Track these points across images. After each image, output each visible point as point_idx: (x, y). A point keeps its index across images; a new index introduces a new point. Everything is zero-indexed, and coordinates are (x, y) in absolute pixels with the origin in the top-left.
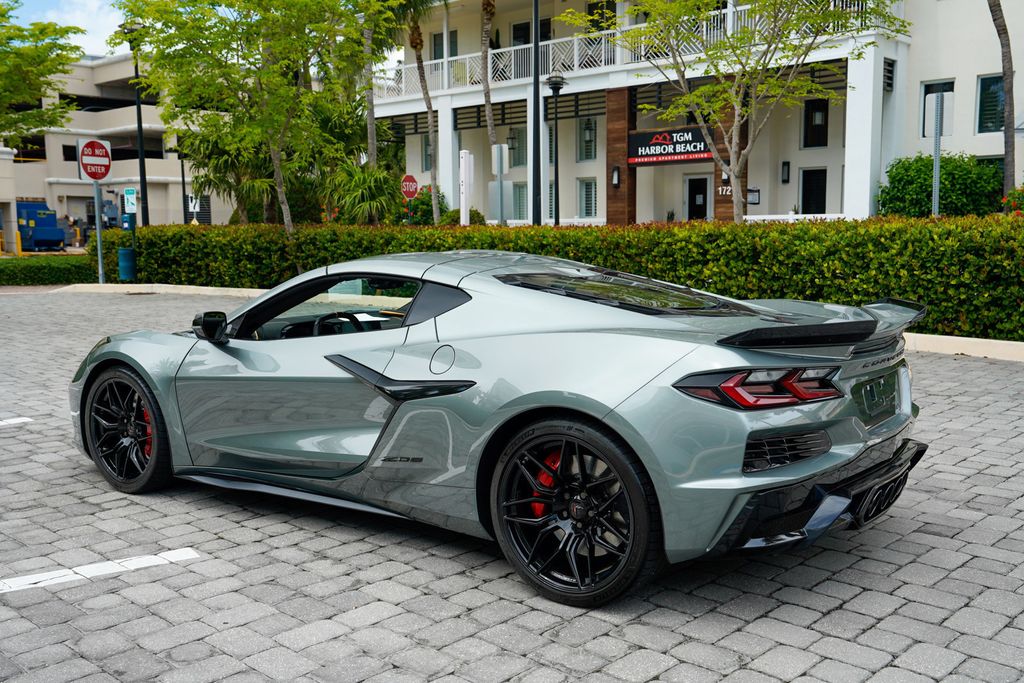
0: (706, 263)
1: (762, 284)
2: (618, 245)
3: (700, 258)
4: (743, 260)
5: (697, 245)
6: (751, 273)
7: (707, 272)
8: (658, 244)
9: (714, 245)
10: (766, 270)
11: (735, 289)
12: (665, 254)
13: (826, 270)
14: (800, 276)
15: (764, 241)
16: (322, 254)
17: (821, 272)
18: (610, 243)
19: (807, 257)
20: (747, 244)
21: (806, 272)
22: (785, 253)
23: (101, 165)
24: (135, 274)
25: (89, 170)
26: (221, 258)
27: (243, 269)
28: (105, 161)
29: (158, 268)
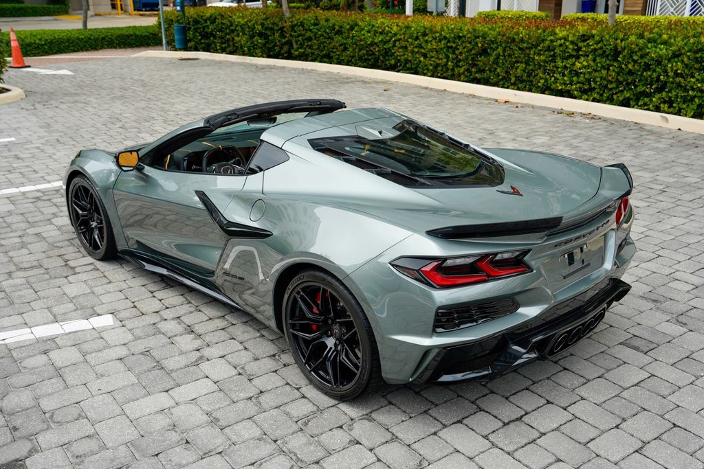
0: (578, 57)
1: (619, 78)
2: (513, 40)
3: (575, 53)
4: (607, 56)
5: (572, 43)
6: (611, 68)
7: (578, 65)
8: (543, 40)
9: (585, 44)
10: (623, 66)
11: (598, 79)
12: (548, 49)
13: (669, 70)
14: (649, 73)
15: (623, 43)
16: (309, 34)
17: (666, 71)
18: (508, 38)
19: (656, 58)
20: (611, 45)
21: (654, 71)
22: (639, 54)
24: (186, 44)
26: (241, 34)
27: (256, 42)
29: (201, 39)
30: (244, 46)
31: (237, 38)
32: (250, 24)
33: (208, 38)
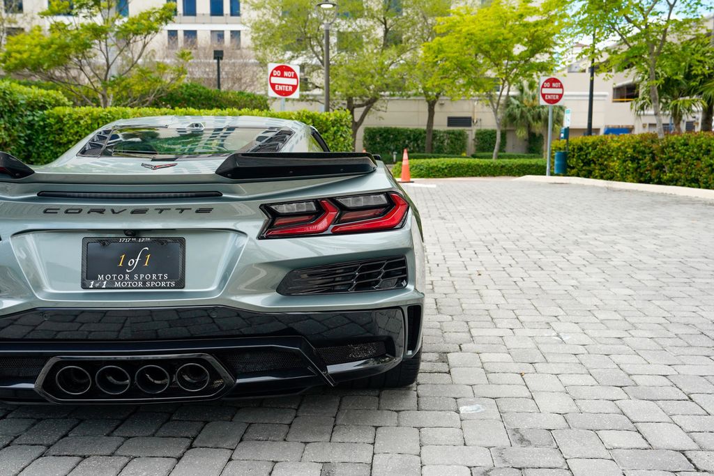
23: (556, 94)
24: (565, 170)
25: (546, 98)
26: (615, 159)
27: (627, 168)
28: (559, 91)
29: (583, 166)
30: (617, 172)
31: (612, 164)
32: (622, 148)
33: (589, 165)
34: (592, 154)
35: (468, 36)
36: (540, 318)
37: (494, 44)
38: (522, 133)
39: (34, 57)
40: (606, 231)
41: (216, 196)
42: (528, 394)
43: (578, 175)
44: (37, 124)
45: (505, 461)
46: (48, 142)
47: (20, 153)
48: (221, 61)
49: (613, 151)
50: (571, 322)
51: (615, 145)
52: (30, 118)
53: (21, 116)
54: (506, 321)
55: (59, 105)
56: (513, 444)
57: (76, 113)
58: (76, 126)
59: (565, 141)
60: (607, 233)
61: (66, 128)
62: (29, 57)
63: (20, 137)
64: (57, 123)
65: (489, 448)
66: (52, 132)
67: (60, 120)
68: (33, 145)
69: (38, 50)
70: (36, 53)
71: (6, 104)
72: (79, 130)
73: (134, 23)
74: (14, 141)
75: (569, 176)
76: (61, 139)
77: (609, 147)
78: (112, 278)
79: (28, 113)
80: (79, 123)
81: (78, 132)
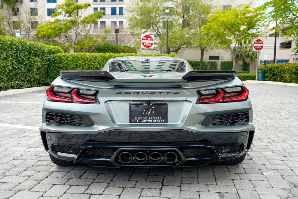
23: (260, 46)
24: (264, 78)
25: (256, 48)
26: (287, 73)
27: (293, 77)
28: (262, 45)
29: (272, 76)
30: (288, 79)
31: (285, 76)
32: (290, 69)
33: (275, 76)
34: (276, 71)
35: (222, 23)
36: (279, 139)
37: (233, 25)
38: (241, 63)
39: (48, 33)
40: (291, 103)
41: (180, 87)
42: (289, 169)
43: (270, 80)
44: (51, 60)
45: (293, 194)
46: (55, 67)
47: (44, 71)
48: (118, 34)
49: (286, 70)
50: (293, 140)
51: (287, 68)
52: (49, 57)
53: (46, 56)
54: (265, 139)
55: (59, 52)
56: (293, 188)
57: (67, 55)
58: (66, 60)
59: (264, 66)
60: (292, 105)
61: (62, 61)
62: (46, 33)
63: (45, 65)
64: (59, 59)
65: (283, 189)
66: (57, 63)
67: (60, 58)
68: (50, 68)
69: (50, 30)
70: (49, 31)
71: (41, 52)
72: (67, 62)
73: (87, 19)
74: (43, 66)
75: (266, 80)
76: (60, 65)
77: (284, 68)
78: (141, 118)
79: (48, 55)
80: (68, 59)
81: (67, 63)
